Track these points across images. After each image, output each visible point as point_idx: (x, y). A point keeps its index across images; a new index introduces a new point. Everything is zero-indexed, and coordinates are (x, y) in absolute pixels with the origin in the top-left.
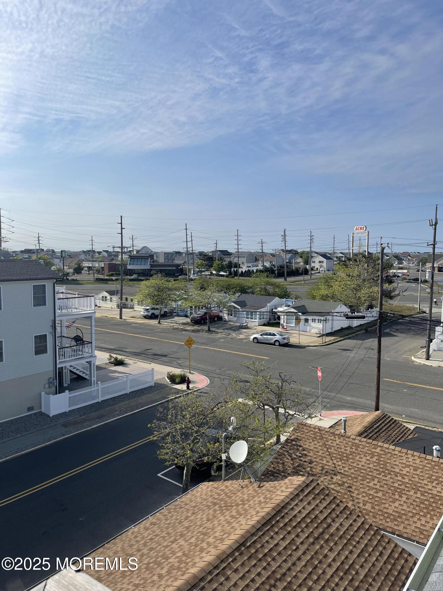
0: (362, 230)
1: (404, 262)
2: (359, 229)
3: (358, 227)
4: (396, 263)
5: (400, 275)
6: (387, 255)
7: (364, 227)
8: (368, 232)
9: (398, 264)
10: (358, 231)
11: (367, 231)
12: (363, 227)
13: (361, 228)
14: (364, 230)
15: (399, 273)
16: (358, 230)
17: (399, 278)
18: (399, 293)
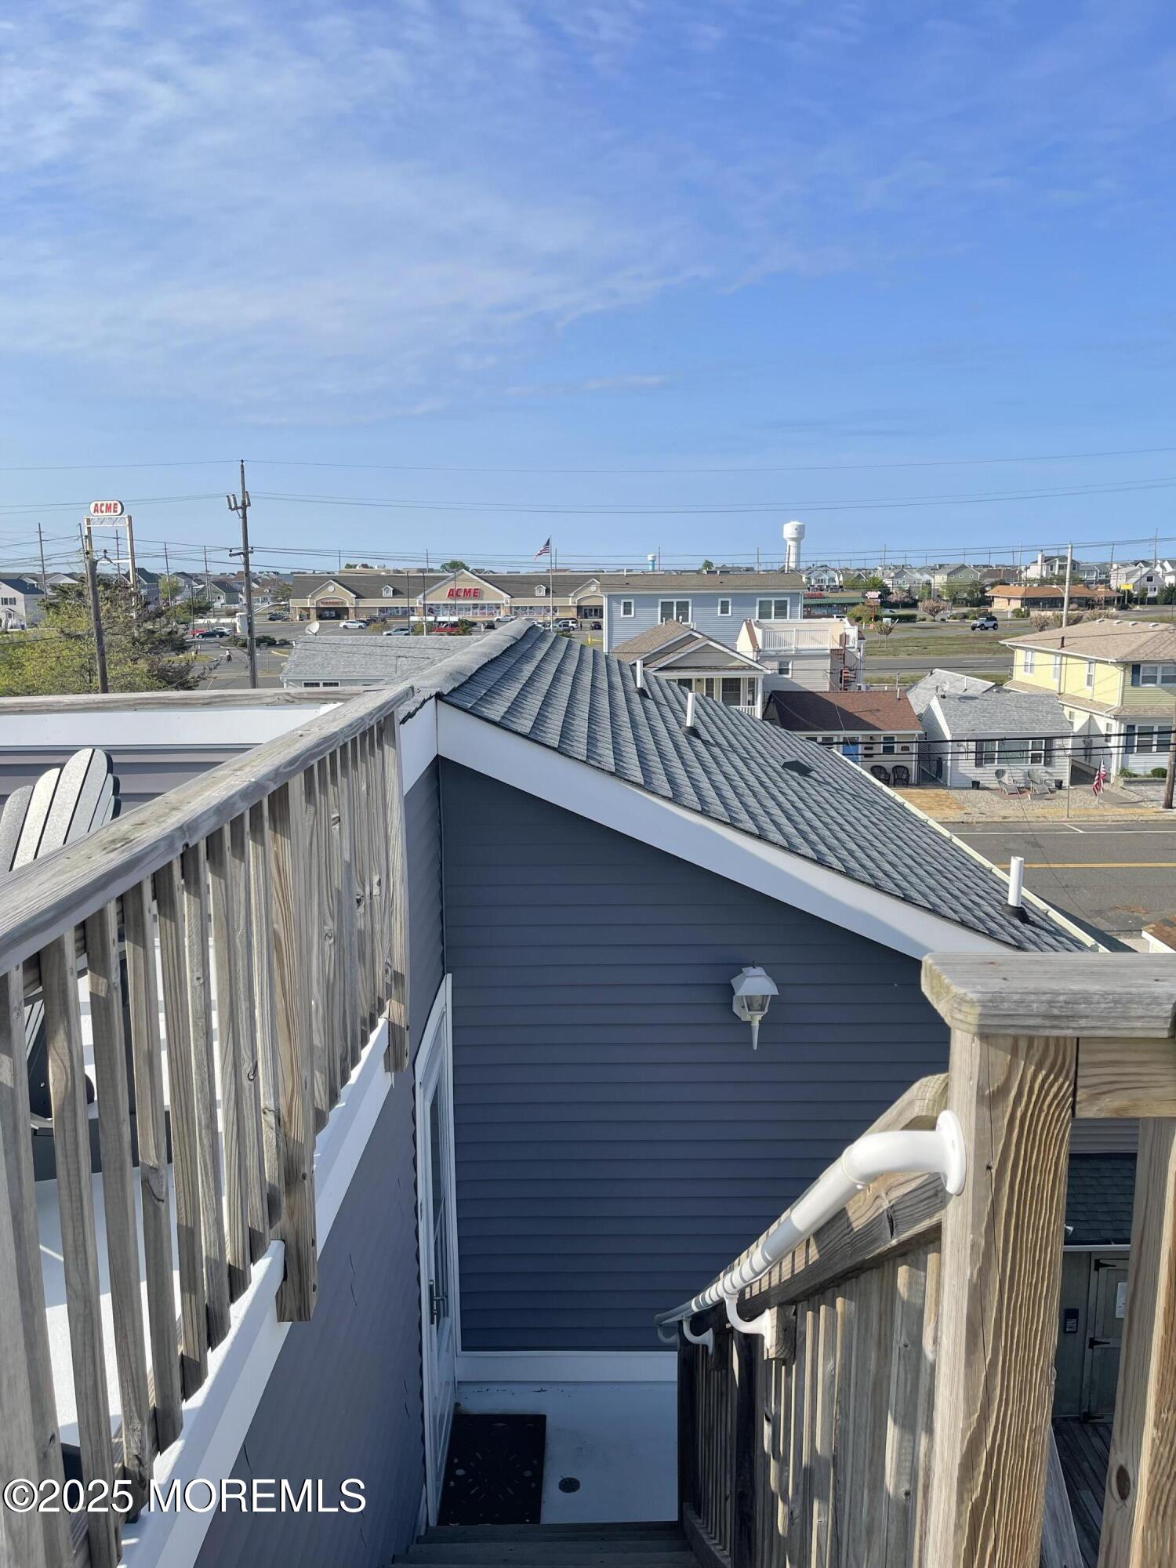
0: (112, 513)
1: (240, 596)
2: (104, 508)
3: (99, 503)
4: (223, 601)
5: (226, 630)
6: (200, 580)
7: (115, 504)
8: (130, 518)
9: (229, 602)
10: (100, 514)
11: (125, 515)
12: (113, 503)
13: (108, 508)
14: (116, 511)
15: (224, 625)
16: (102, 512)
17: (225, 639)
18: (203, 674)
